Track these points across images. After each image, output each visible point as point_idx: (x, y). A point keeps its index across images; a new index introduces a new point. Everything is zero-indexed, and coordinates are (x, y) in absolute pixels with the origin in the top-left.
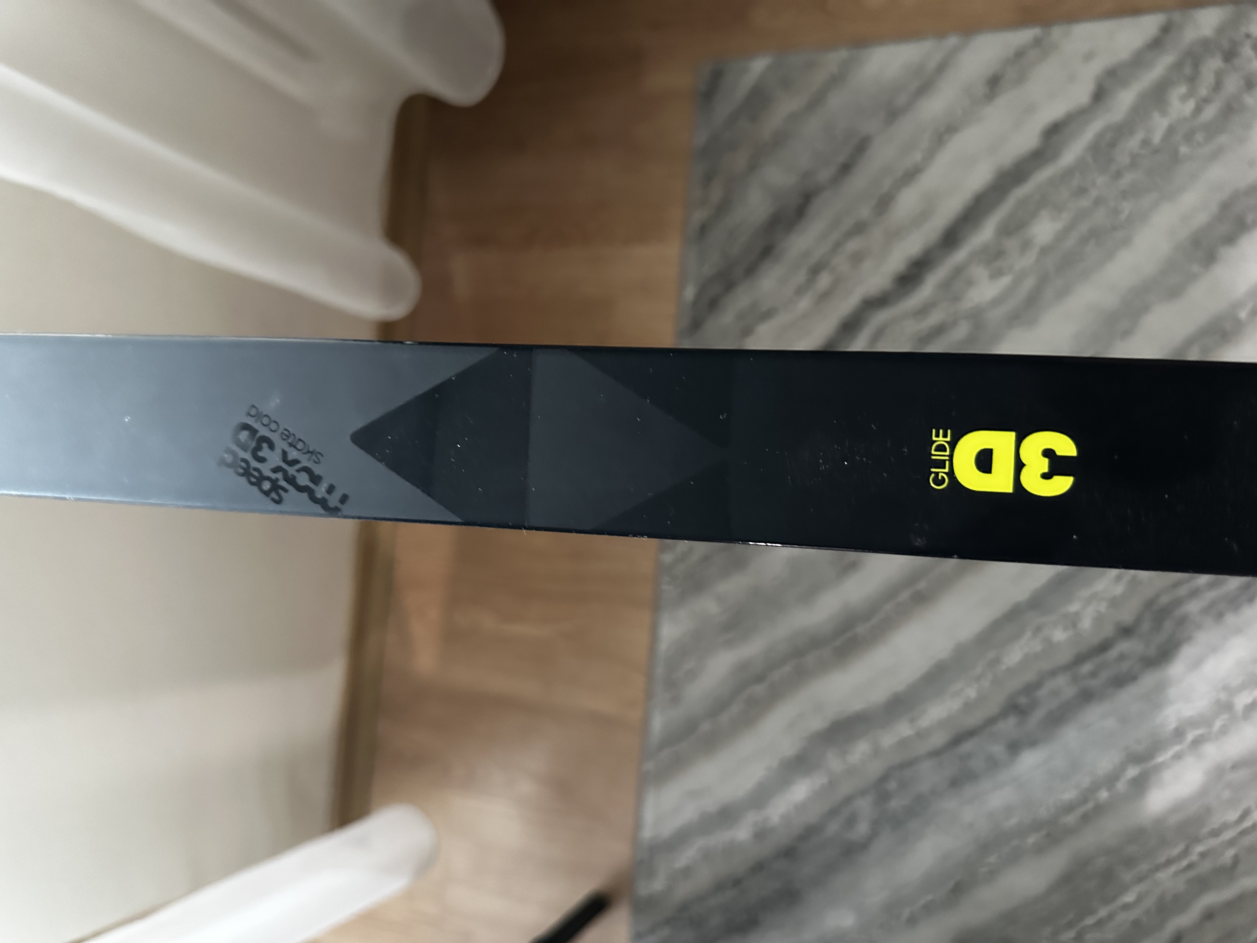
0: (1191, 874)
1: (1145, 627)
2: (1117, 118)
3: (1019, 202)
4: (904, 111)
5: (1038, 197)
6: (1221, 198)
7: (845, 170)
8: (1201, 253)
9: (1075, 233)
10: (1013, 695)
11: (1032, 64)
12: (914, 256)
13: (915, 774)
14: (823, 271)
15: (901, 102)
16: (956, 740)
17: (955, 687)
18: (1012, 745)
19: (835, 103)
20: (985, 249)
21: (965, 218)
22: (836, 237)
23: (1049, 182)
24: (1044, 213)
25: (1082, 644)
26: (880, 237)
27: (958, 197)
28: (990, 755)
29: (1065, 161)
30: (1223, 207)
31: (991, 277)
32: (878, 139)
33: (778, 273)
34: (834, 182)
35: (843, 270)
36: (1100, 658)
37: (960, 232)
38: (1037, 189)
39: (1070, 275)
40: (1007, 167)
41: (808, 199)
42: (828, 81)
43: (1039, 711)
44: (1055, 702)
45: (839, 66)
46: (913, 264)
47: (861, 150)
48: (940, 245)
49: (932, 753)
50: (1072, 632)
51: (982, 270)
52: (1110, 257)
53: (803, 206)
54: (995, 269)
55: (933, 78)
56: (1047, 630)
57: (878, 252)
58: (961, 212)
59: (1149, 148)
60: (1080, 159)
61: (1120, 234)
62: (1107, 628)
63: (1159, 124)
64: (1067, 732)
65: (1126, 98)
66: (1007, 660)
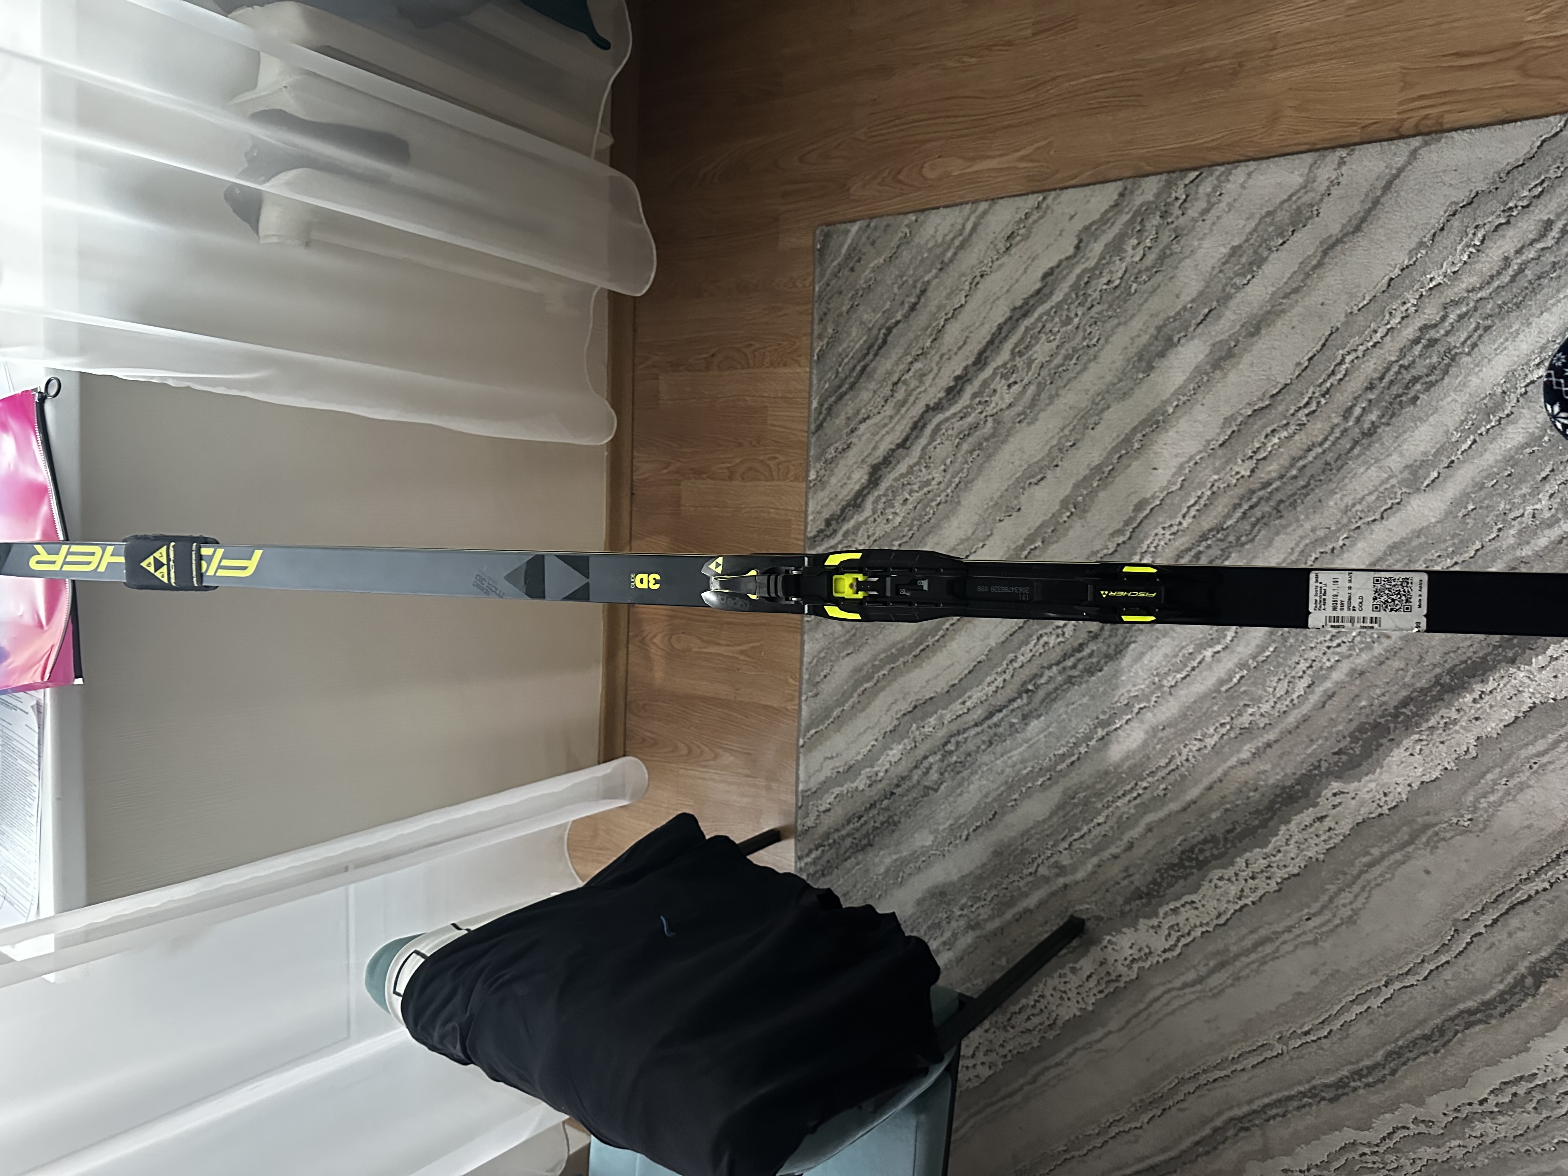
0: (1138, 801)
1: (1106, 633)
2: (1091, 263)
3: (1027, 329)
4: (951, 260)
5: (1040, 325)
6: (1158, 322)
7: (913, 308)
8: (1144, 364)
9: (1063, 351)
10: (1025, 683)
11: (1035, 222)
12: (958, 372)
13: (966, 739)
14: (900, 384)
15: (949, 254)
16: (991, 715)
17: (989, 679)
18: (1025, 718)
19: (906, 255)
20: (1004, 365)
21: (991, 342)
22: (909, 358)
23: (1047, 313)
24: (1043, 337)
25: (1068, 647)
26: (937, 358)
27: (987, 326)
28: (1012, 725)
29: (1057, 297)
30: (1159, 329)
31: (1009, 386)
32: (934, 283)
33: (872, 386)
34: (906, 316)
35: (914, 383)
36: (1079, 655)
37: (988, 353)
38: (1039, 319)
39: (1060, 383)
40: (1019, 303)
41: (889, 330)
42: (901, 238)
43: (1041, 694)
44: (1051, 687)
45: (908, 226)
46: (957, 378)
47: (923, 292)
48: (975, 364)
49: (976, 725)
50: (1061, 639)
51: (1003, 381)
52: (1085, 368)
53: (886, 335)
54: (1011, 380)
55: (970, 235)
56: (1045, 639)
57: (936, 369)
58: (988, 338)
59: (1112, 285)
60: (1067, 296)
61: (1092, 351)
62: (1083, 636)
63: (1119, 267)
64: (1059, 708)
65: (1097, 248)
66: (1021, 659)
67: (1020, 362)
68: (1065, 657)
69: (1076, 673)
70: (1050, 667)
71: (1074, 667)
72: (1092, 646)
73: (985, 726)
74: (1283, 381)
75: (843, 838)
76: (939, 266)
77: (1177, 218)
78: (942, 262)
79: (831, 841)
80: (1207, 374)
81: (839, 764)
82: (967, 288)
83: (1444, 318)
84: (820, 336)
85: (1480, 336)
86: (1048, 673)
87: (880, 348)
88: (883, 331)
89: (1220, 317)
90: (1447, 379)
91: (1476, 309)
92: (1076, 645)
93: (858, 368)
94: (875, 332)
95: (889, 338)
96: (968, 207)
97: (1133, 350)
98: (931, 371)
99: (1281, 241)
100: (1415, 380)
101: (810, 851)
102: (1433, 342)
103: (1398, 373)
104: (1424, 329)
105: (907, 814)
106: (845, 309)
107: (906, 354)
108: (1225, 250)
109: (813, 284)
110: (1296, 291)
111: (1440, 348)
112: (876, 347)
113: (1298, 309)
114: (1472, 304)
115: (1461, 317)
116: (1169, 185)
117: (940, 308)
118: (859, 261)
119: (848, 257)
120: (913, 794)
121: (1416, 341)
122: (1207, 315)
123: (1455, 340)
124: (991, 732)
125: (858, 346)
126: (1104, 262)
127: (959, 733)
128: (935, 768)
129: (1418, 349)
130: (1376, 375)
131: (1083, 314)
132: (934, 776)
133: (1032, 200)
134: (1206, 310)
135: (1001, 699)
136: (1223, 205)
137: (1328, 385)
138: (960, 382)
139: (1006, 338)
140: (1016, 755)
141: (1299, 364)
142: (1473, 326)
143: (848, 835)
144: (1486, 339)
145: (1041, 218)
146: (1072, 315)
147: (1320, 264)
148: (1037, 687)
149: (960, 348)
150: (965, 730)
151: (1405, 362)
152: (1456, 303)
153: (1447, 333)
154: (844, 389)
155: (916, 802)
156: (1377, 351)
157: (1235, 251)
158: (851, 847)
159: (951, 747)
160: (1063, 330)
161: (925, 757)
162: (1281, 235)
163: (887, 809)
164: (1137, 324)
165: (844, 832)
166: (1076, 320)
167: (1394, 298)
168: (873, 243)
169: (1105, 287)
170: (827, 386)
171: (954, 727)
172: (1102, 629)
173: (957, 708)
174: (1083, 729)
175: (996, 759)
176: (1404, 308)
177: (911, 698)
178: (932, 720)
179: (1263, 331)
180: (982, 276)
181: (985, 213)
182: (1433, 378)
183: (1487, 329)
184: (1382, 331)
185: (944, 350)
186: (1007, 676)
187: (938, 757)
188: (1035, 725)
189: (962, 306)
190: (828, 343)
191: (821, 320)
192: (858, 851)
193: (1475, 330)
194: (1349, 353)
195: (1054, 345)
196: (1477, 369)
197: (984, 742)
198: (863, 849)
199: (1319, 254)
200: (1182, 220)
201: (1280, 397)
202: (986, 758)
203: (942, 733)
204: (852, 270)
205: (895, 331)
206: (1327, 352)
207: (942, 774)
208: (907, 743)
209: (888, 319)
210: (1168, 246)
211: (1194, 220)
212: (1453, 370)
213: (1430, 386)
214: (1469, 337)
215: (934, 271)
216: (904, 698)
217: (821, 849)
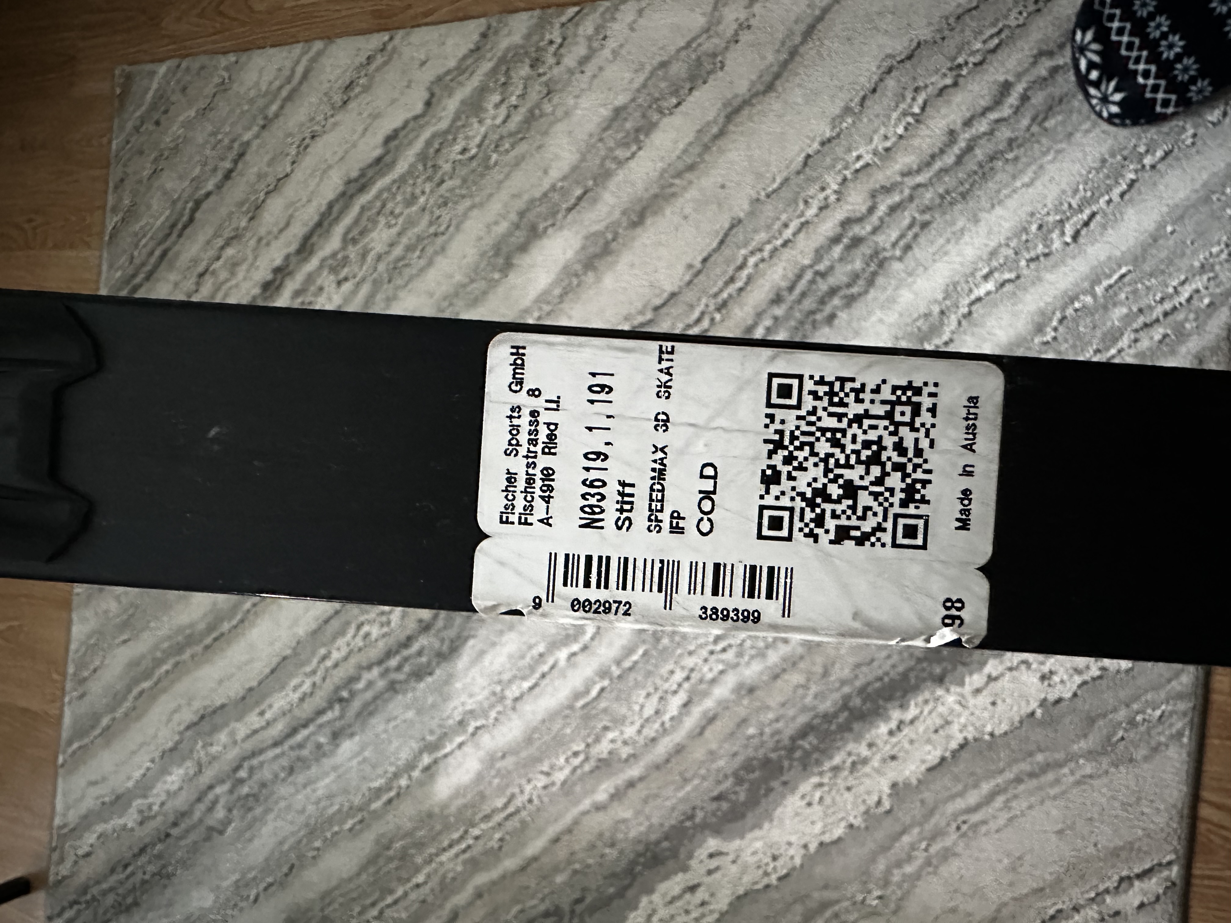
0: (467, 855)
1: (440, 623)
2: (443, 125)
3: (363, 209)
4: (277, 115)
5: (378, 204)
6: (520, 204)
7: (228, 176)
8: (501, 261)
9: (405, 240)
10: (338, 689)
11: (378, 69)
12: (278, 262)
13: (262, 764)
14: (207, 277)
15: (274, 108)
16: (294, 731)
17: (294, 682)
18: (336, 736)
19: (223, 107)
20: (334, 255)
21: (319, 224)
22: (220, 242)
23: (388, 189)
24: (382, 220)
25: (391, 641)
26: (252, 243)
27: (314, 203)
28: (319, 746)
29: (401, 167)
30: (522, 214)
31: (339, 283)
32: (256, 143)
33: (173, 277)
34: (219, 187)
35: (223, 275)
36: (406, 653)
37: (315, 239)
38: (377, 197)
39: (399, 282)
40: (354, 174)
41: (198, 204)
42: (217, 85)
43: (356, 705)
44: (369, 695)
45: (227, 69)
46: (277, 270)
47: (241, 155)
48: (299, 251)
49: (276, 744)
50: (385, 629)
51: (332, 277)
52: (430, 263)
53: (194, 210)
54: (342, 275)
55: (301, 83)
56: (366, 628)
57: (251, 258)
58: (316, 218)
59: (468, 155)
60: (412, 166)
61: (440, 240)
62: (411, 626)
63: (477, 131)
64: (377, 724)
65: (452, 105)
66: (336, 655)
67: (353, 252)
68: (389, 654)
69: (400, 676)
70: (369, 667)
71: (399, 668)
72: (423, 641)
73: (286, 746)
74: (669, 287)
75: (104, 893)
76: (261, 122)
77: (551, 68)
78: (266, 118)
79: (89, 897)
80: (577, 275)
81: (104, 791)
82: (293, 152)
83: (871, 210)
84: (114, 210)
85: (916, 236)
86: (367, 676)
87: (185, 227)
88: (190, 205)
89: (595, 201)
90: (872, 293)
91: (911, 198)
92: (402, 637)
93: (157, 253)
94: (179, 205)
95: (198, 215)
96: (300, 45)
97: (489, 241)
98: (244, 260)
99: (674, 101)
100: (833, 291)
101: (63, 910)
102: (857, 242)
103: (812, 282)
104: (846, 223)
105: (184, 863)
106: (146, 173)
107: (216, 235)
108: (605, 112)
109: (110, 142)
110: (691, 168)
111: (865, 250)
112: (180, 226)
113: (692, 193)
114: (907, 192)
115: (893, 209)
116: (541, 26)
117: (260, 176)
118: (166, 112)
119: (154, 107)
120: (193, 837)
121: (836, 240)
122: (580, 199)
123: (885, 239)
124: (293, 754)
125: (159, 223)
126: (459, 123)
127: (254, 754)
128: (222, 802)
129: (837, 250)
130: (784, 284)
131: (432, 191)
132: (220, 813)
133: (377, 40)
134: (578, 192)
135: (309, 708)
136: (606, 53)
137: (725, 295)
138: (279, 276)
139: (337, 219)
140: (322, 786)
141: (690, 266)
142: (906, 222)
143: (111, 889)
144: (922, 240)
145: (385, 63)
146: (418, 191)
147: (722, 133)
148: (353, 694)
149: (281, 231)
150: (261, 751)
151: (821, 267)
152: (887, 190)
153: (875, 230)
154: (138, 280)
155: (195, 848)
156: (787, 254)
157: (618, 112)
158: (113, 907)
159: (243, 774)
160: (407, 211)
161: (211, 787)
162: (675, 92)
163: (159, 856)
164: (495, 207)
165: (105, 886)
166: (422, 200)
167: (810, 180)
168: (184, 89)
169: (460, 157)
170: (119, 274)
171: (249, 746)
172: (435, 617)
173: (254, 720)
174: (405, 755)
175: (297, 791)
176: (822, 196)
177: (197, 705)
178: (223, 737)
179: (649, 221)
180: (313, 137)
181: (320, 54)
182: (855, 290)
183: (925, 225)
184: (794, 225)
185: (262, 231)
186: (317, 678)
187: (226, 787)
188: (347, 746)
189: (287, 176)
190: (123, 220)
191: (116, 187)
192: (121, 912)
193: (910, 226)
194: (752, 253)
195: (394, 231)
196: (910, 280)
197: (283, 768)
198: (128, 909)
199: (721, 120)
200: (556, 71)
201: (664, 310)
202: (283, 790)
203: (233, 754)
204: (157, 123)
205: (205, 206)
206: (727, 251)
207: (230, 810)
208: (190, 766)
209: (197, 188)
210: (538, 105)
211: (571, 72)
212: (880, 280)
213: (850, 301)
214: (902, 236)
215: (256, 129)
216: (189, 704)
217: (76, 907)
